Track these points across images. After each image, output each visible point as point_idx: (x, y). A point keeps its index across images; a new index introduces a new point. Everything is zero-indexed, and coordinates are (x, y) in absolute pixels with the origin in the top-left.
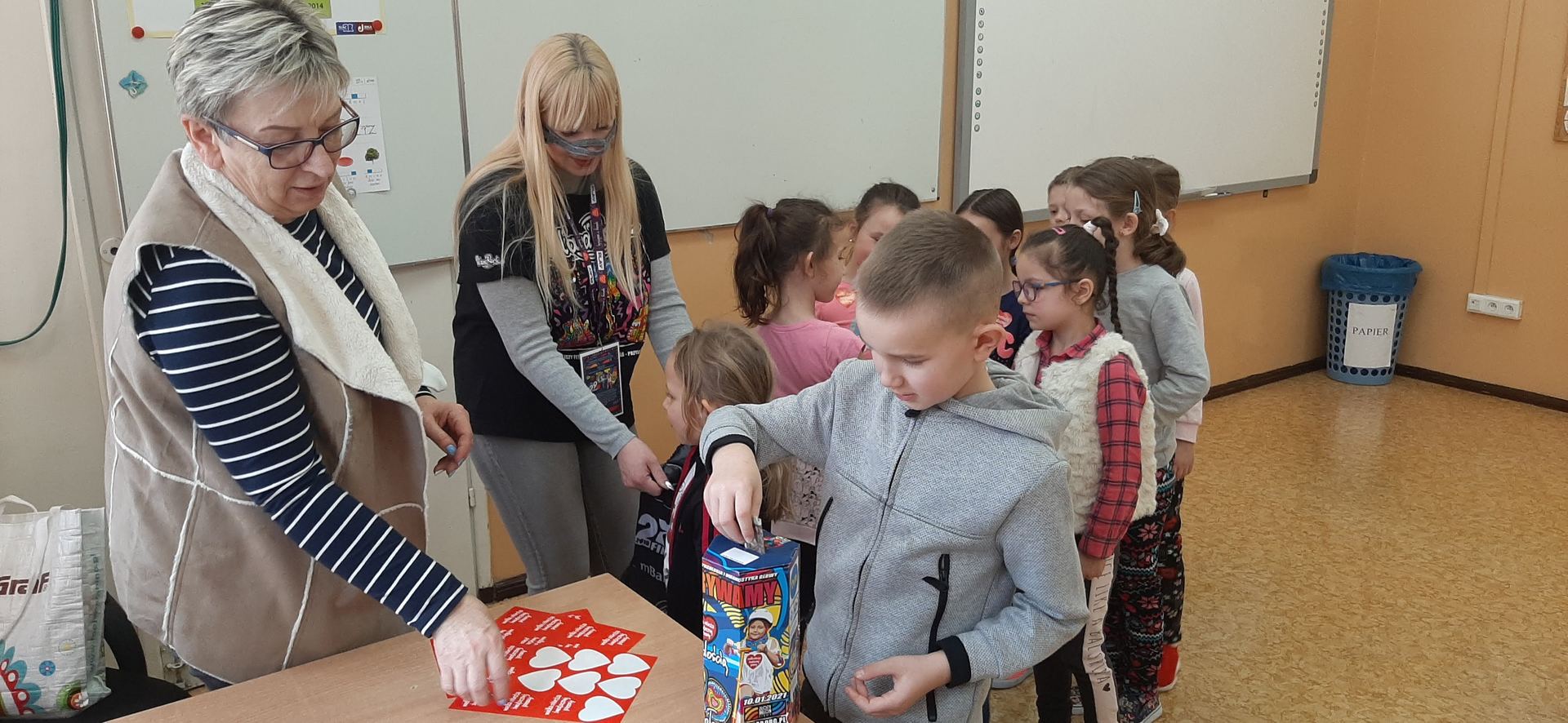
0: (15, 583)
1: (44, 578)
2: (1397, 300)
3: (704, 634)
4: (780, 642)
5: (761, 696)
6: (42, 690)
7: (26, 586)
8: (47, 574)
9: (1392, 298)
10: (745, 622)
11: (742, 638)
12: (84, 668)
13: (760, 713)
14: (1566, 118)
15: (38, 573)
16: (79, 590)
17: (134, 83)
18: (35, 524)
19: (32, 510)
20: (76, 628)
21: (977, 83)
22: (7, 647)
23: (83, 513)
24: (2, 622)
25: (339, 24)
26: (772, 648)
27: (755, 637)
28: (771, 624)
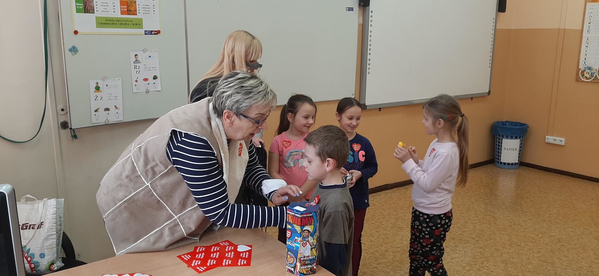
0: (30, 225)
1: (42, 224)
2: (520, 138)
3: (287, 236)
4: (313, 238)
5: (306, 257)
6: (40, 264)
7: (35, 227)
8: (43, 222)
9: (518, 137)
10: (302, 231)
11: (300, 237)
12: (55, 256)
13: (306, 263)
14: (580, 72)
15: (39, 222)
16: (55, 227)
17: (74, 50)
18: (38, 204)
19: (36, 200)
20: (53, 241)
21: (369, 57)
22: (27, 248)
23: (57, 200)
24: (25, 239)
25: (145, 31)
26: (311, 240)
27: (305, 236)
28: (310, 232)
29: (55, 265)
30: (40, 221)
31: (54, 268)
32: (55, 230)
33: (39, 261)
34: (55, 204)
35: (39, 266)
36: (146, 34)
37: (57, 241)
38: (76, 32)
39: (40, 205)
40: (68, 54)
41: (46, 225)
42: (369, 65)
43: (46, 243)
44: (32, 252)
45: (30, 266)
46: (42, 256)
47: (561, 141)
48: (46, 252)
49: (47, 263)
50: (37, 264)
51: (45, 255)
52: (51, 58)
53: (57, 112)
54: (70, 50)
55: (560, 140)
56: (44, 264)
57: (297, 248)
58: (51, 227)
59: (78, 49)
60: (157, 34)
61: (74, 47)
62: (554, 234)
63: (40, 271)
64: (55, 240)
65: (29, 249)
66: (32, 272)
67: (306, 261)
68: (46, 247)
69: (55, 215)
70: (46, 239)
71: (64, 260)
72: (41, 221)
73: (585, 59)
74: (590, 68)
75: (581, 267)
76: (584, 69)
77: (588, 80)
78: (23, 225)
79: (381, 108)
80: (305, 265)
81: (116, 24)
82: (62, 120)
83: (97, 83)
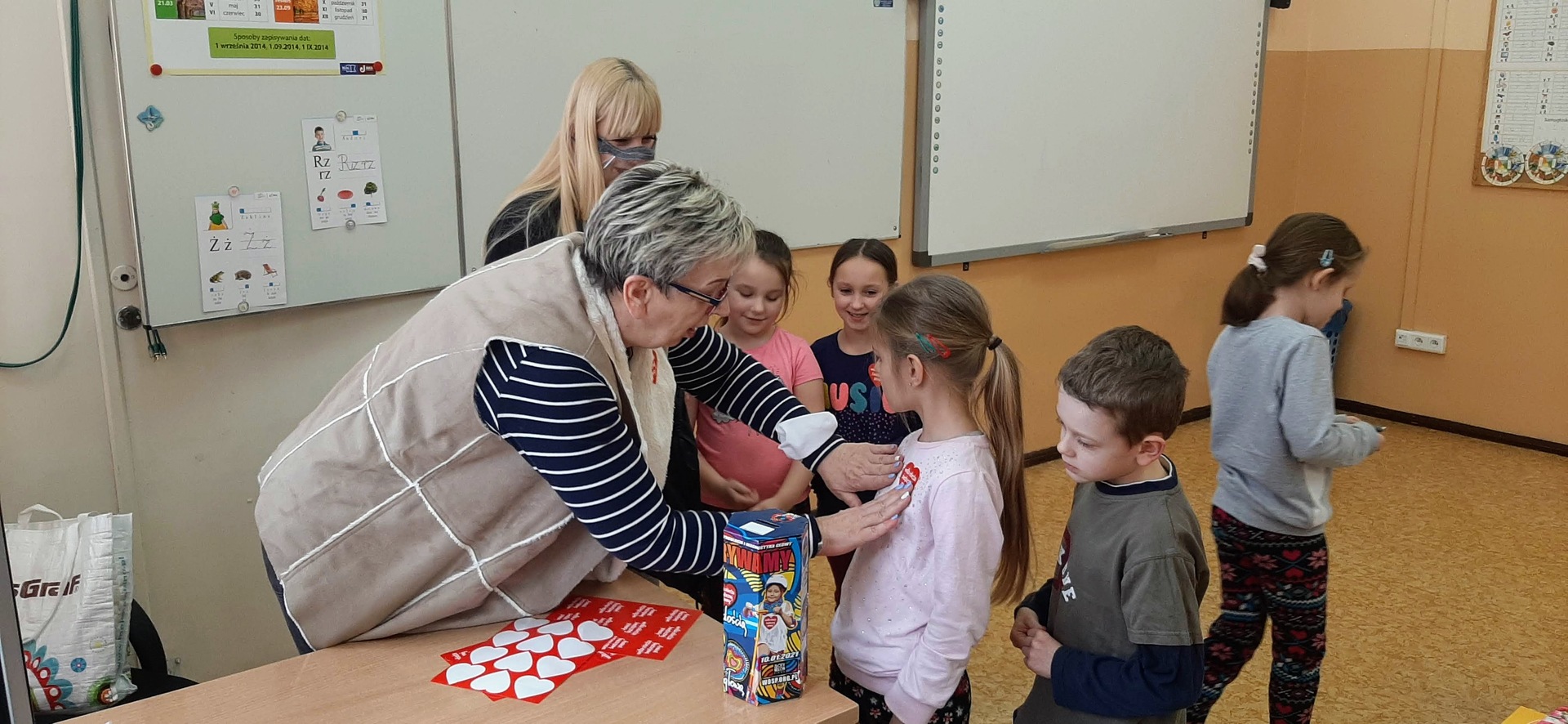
0: (45, 585)
1: (75, 580)
3: (725, 600)
4: (793, 605)
5: (776, 654)
6: (74, 686)
7: (57, 588)
8: (78, 577)
10: (763, 587)
11: (760, 601)
12: (113, 664)
13: (775, 670)
14: (1483, 163)
15: (69, 575)
16: (110, 589)
17: (151, 117)
18: (65, 530)
19: (57, 518)
20: (107, 627)
21: (935, 128)
22: (38, 646)
23: (113, 518)
24: (33, 623)
25: (342, 65)
26: (787, 610)
27: (771, 600)
28: (786, 589)
29: (114, 689)
30: (71, 576)
31: (111, 697)
32: (111, 597)
33: (71, 679)
34: (110, 529)
35: (69, 692)
36: (343, 73)
37: (116, 626)
38: (156, 70)
39: (68, 531)
40: (137, 128)
41: (87, 585)
42: (936, 148)
43: (87, 632)
44: (52, 656)
45: (47, 693)
46: (79, 665)
47: (1435, 342)
48: (88, 656)
49: (89, 685)
50: (65, 688)
51: (85, 664)
52: (92, 142)
53: (111, 284)
54: (143, 118)
55: (1431, 340)
56: (83, 687)
57: (752, 631)
58: (101, 588)
59: (164, 115)
60: (373, 72)
61: (151, 110)
62: (1418, 584)
63: (73, 706)
64: (113, 624)
65: (43, 650)
66: (53, 707)
67: (774, 664)
68: (88, 643)
69: (111, 557)
70: (88, 620)
71: (135, 676)
72: (75, 574)
73: (1497, 127)
74: (1508, 152)
75: (1488, 670)
76: (1494, 153)
77: (1505, 184)
78: (26, 584)
79: (968, 263)
80: (773, 674)
81: (264, 46)
82: (122, 305)
83: (216, 206)
